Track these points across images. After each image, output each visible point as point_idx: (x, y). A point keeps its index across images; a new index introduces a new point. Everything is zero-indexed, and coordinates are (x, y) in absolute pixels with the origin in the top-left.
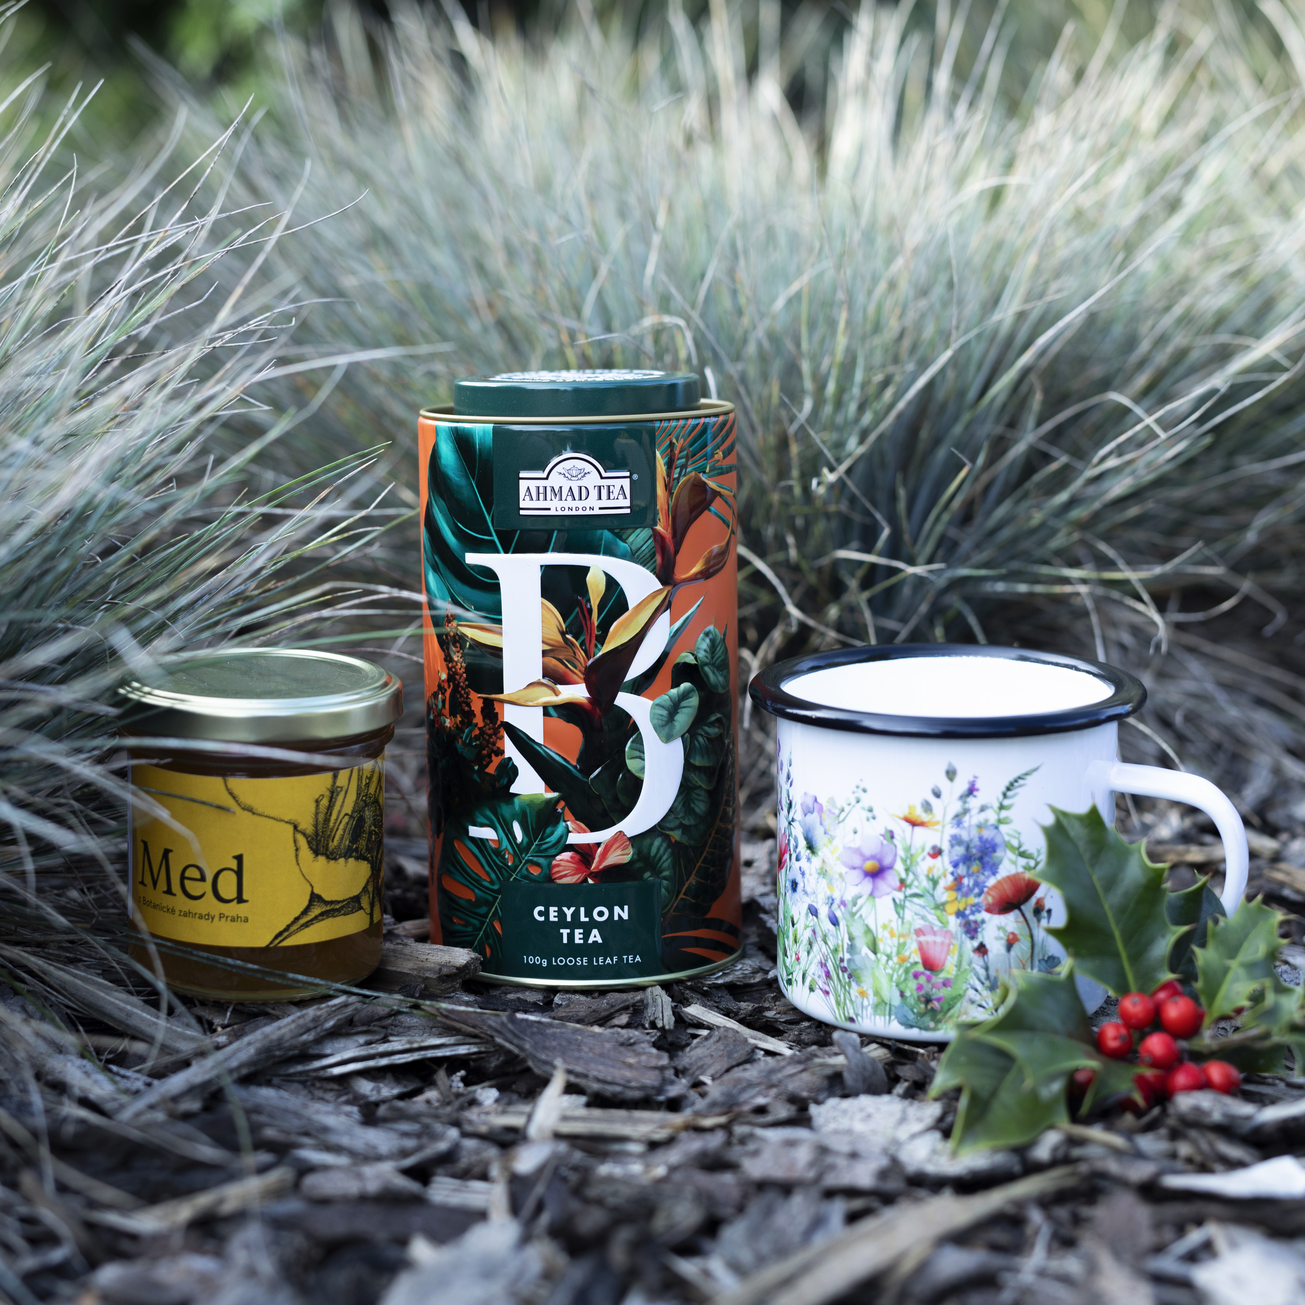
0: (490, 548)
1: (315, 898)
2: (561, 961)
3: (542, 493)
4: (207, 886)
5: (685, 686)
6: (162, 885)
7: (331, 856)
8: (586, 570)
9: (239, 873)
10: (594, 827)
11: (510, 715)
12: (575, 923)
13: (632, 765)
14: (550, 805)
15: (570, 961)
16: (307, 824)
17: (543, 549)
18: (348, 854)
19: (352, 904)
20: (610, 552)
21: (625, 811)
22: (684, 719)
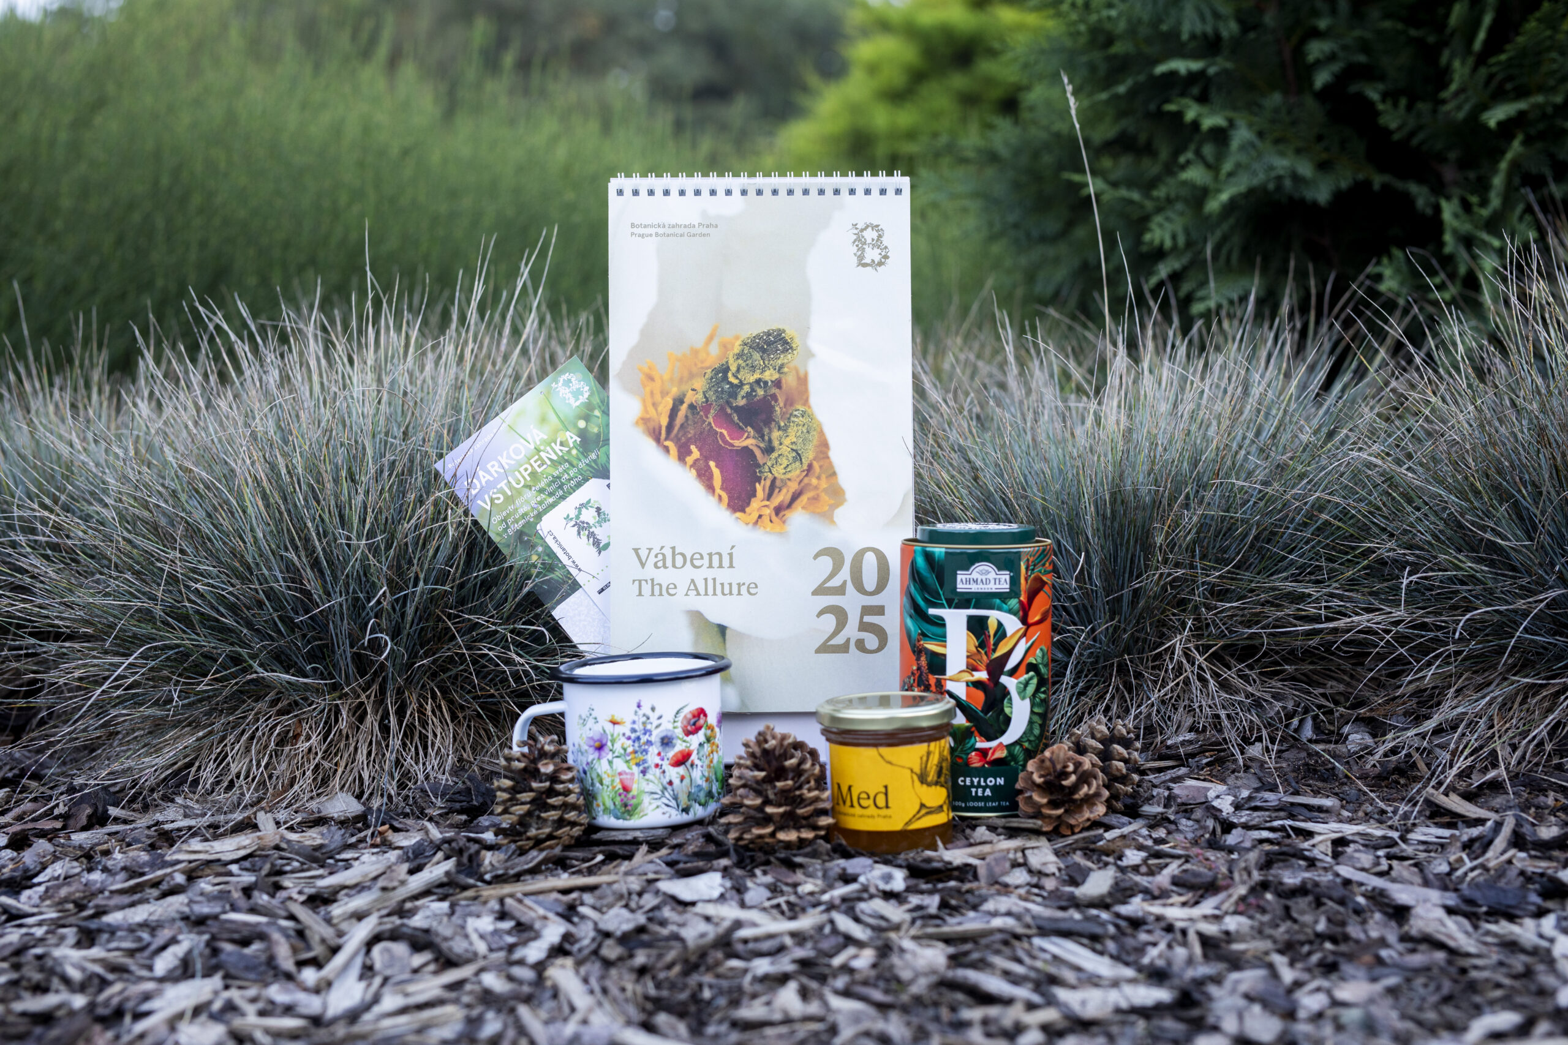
0: (942, 606)
1: (922, 806)
2: (971, 804)
3: (968, 581)
4: (871, 802)
5: (1032, 673)
6: (848, 803)
7: (929, 785)
8: (987, 618)
9: (886, 794)
10: (989, 739)
11: (950, 686)
12: (979, 786)
13: (1007, 710)
14: (968, 728)
15: (976, 804)
16: (917, 770)
17: (968, 608)
18: (936, 783)
19: (940, 808)
20: (1000, 609)
21: (1003, 732)
22: (1031, 689)
